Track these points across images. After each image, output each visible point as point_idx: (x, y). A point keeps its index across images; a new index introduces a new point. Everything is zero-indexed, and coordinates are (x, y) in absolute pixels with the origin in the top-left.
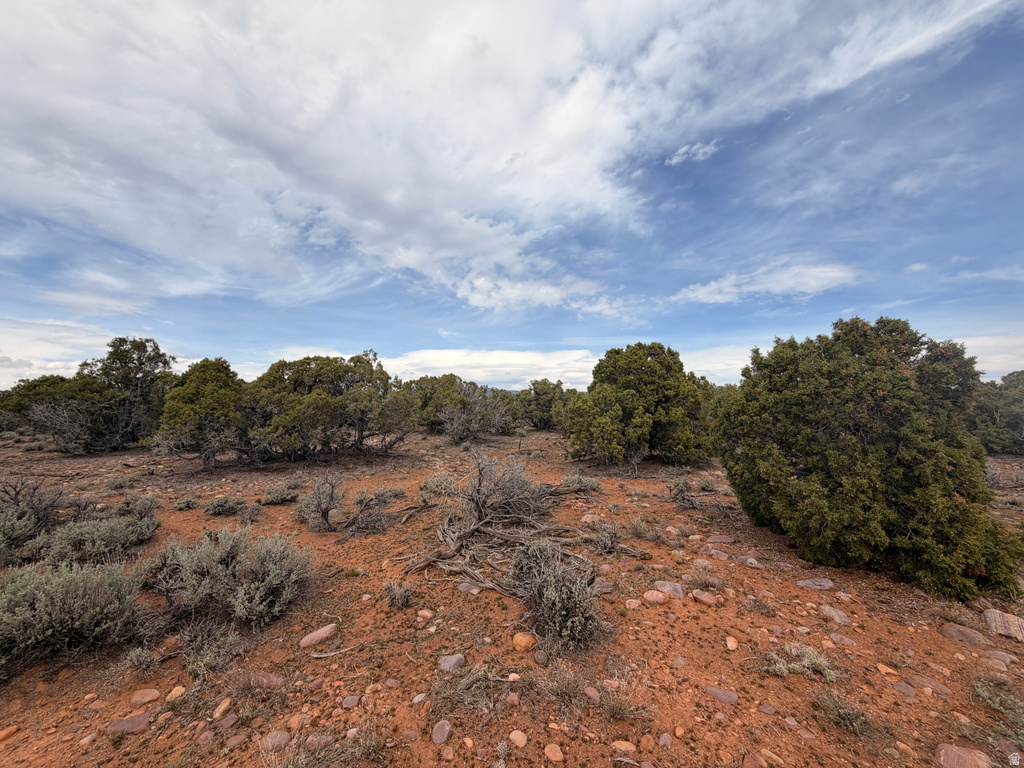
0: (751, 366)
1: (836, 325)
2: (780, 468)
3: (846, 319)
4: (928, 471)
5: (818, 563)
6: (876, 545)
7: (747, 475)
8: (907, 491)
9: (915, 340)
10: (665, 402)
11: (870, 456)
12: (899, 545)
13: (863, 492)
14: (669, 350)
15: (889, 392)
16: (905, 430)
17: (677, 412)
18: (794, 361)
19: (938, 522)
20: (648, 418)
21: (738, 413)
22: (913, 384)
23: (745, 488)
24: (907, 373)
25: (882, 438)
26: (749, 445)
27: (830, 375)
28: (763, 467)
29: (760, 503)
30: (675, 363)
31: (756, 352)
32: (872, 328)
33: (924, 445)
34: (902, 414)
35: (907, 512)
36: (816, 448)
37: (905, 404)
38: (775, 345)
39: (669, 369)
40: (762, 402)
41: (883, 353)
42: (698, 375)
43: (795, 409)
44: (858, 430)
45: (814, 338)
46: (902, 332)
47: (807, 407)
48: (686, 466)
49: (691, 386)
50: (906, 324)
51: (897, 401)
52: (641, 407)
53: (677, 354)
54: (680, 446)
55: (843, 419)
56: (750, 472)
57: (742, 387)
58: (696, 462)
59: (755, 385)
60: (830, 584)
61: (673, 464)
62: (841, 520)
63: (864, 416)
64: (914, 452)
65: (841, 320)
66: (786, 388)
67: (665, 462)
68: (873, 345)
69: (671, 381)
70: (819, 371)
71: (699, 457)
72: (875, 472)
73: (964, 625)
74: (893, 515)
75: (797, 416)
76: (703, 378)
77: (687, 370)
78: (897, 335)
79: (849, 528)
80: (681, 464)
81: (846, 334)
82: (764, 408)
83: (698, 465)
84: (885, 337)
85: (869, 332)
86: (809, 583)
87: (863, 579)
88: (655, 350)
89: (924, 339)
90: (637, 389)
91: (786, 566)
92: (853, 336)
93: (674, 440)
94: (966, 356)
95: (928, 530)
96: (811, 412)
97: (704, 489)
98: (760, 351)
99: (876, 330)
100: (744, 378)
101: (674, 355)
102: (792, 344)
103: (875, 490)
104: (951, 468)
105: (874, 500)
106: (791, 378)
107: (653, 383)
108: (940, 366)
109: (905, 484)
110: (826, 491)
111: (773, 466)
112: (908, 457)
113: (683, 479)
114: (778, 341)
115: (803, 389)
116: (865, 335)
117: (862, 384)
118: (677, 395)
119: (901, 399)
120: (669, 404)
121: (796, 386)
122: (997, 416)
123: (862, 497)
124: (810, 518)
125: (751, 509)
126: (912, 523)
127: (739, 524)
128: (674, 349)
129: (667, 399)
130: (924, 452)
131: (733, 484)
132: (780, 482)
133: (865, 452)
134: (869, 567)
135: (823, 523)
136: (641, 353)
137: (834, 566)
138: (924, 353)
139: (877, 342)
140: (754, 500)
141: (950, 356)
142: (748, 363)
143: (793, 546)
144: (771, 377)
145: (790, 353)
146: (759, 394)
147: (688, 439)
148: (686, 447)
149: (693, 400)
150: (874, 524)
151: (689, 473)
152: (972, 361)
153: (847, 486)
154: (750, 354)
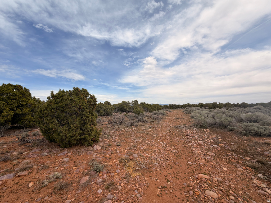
0: (50, 96)
1: (74, 88)
2: (56, 125)
3: (76, 87)
4: (87, 121)
5: (65, 148)
6: (77, 139)
7: (46, 128)
8: (84, 126)
9: (88, 94)
10: (21, 107)
11: (77, 119)
12: (82, 138)
13: (75, 128)
14: (25, 88)
15: (82, 104)
16: (84, 113)
17: (26, 110)
18: (63, 96)
19: (89, 131)
20: (12, 113)
21: (45, 110)
22: (86, 103)
23: (46, 132)
24: (86, 101)
25: (80, 115)
26: (48, 119)
27: (71, 100)
28: (51, 125)
29: (50, 136)
30: (27, 93)
31: (52, 92)
32: (81, 90)
33: (87, 116)
34: (84, 109)
35: (84, 130)
36: (66, 118)
37: (84, 107)
38: (59, 91)
39: (24, 95)
40: (52, 107)
41: (82, 96)
42: (37, 98)
43: (61, 109)
44: (76, 113)
45: (68, 91)
46: (86, 92)
47: (64, 108)
48: (29, 128)
49: (33, 101)
50: (87, 90)
51: (83, 106)
52: (8, 109)
53: (29, 90)
54: (27, 122)
55: (72, 111)
56: (47, 127)
57: (47, 102)
58: (33, 126)
59: (51, 102)
60: (66, 152)
61: (23, 128)
62: (70, 135)
63: (77, 110)
64: (85, 117)
65: (75, 87)
66: (60, 103)
67: (18, 128)
68: (80, 94)
69: (24, 99)
70: (68, 99)
71: (35, 125)
72: (78, 123)
73: (90, 151)
74: (81, 132)
75: (62, 110)
76: (39, 99)
77: (32, 96)
78: (85, 92)
79: (72, 137)
80: (26, 128)
81: (75, 91)
82: (53, 109)
83: (34, 127)
84: (83, 92)
85: (80, 91)
86: (61, 154)
87: (74, 148)
88: (18, 88)
89: (89, 94)
90: (6, 102)
91: (56, 152)
92: (77, 91)
93: (24, 120)
94: (96, 98)
95: (87, 133)
96: (65, 109)
97: (34, 135)
98: (54, 92)
99: (82, 91)
100: (48, 100)
101: (27, 90)
102: (63, 91)
103: (78, 127)
104: (91, 120)
105: (78, 129)
106: (61, 100)
107: (16, 99)
108: (91, 100)
109: (84, 124)
110: (67, 129)
111: (54, 124)
112: (84, 119)
113: (25, 133)
114: (60, 90)
115: (64, 103)
116: (79, 92)
117: (77, 103)
118: (27, 104)
119: (84, 106)
120: (23, 107)
121: (62, 103)
122: (103, 109)
123: (75, 129)
124: (63, 137)
125: (48, 138)
126: (84, 133)
127: (45, 143)
128: (27, 88)
129: (22, 105)
130: (87, 117)
131: (42, 132)
132: (56, 129)
133: (76, 118)
134: (76, 145)
135: (66, 137)
136: (10, 88)
137: (68, 147)
138: (89, 96)
139: (81, 93)
140: (48, 135)
141: (93, 97)
142: (50, 95)
143: (59, 145)
144: (56, 100)
145: (62, 93)
146: (52, 104)
147: (30, 119)
148: (29, 122)
149: (34, 106)
150: (77, 135)
151: (30, 130)
152: (96, 99)
153: (72, 127)
154: (51, 93)
